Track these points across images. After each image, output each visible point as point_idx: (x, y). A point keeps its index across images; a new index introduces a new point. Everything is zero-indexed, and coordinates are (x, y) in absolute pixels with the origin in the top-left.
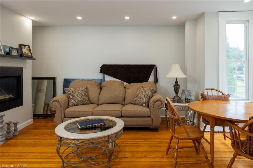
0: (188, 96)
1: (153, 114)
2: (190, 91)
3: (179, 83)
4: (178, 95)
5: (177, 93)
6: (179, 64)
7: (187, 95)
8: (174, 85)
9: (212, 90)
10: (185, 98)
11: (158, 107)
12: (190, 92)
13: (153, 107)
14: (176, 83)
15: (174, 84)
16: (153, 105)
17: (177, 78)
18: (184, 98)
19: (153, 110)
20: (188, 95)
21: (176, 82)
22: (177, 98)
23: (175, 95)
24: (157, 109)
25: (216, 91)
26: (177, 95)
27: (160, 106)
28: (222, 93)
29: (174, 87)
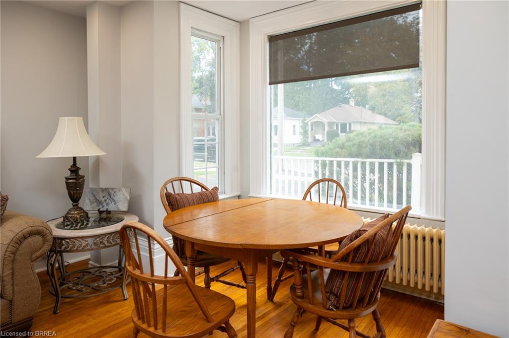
0: (107, 204)
1: (13, 285)
2: (112, 189)
3: (81, 173)
4: (79, 206)
5: (75, 198)
6: (82, 118)
7: (103, 200)
8: (67, 179)
9: (182, 181)
10: (99, 209)
11: (32, 253)
12: (113, 193)
13: (12, 258)
14: (72, 171)
15: (68, 174)
16: (14, 253)
17: (77, 159)
18: (97, 209)
19: (13, 269)
20: (105, 201)
21: (75, 169)
22: (78, 214)
23: (72, 207)
24: (30, 261)
25: (189, 182)
26: (76, 207)
27: (41, 248)
28: (202, 187)
29: (67, 183)
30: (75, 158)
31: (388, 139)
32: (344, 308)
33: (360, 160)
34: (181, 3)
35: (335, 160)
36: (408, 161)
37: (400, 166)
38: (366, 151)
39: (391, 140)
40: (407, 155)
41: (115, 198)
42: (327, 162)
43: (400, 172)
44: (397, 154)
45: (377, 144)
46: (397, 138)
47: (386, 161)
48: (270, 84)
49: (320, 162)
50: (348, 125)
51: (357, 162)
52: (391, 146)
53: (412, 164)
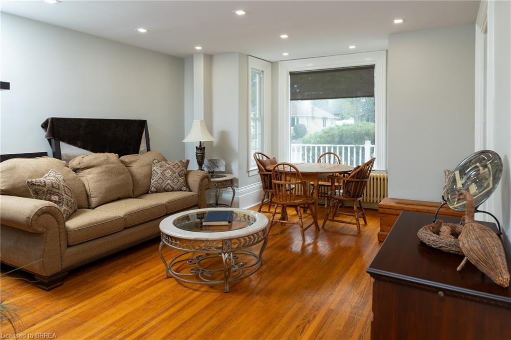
5: (200, 164)
10: (209, 171)
17: (202, 143)
19: (201, 192)
21: (201, 148)
26: (200, 169)
28: (267, 157)
29: (196, 155)
30: (200, 142)
31: (350, 132)
32: (352, 197)
33: (333, 145)
34: (249, 56)
35: (316, 146)
36: (362, 146)
37: (358, 149)
38: (337, 139)
39: (352, 133)
40: (362, 142)
41: (217, 165)
42: (311, 147)
43: (358, 153)
44: (356, 142)
45: (344, 135)
46: (356, 132)
47: (349, 146)
48: (291, 100)
49: (306, 147)
50: (296, 119)
51: (331, 147)
52: (353, 136)
53: (365, 147)
